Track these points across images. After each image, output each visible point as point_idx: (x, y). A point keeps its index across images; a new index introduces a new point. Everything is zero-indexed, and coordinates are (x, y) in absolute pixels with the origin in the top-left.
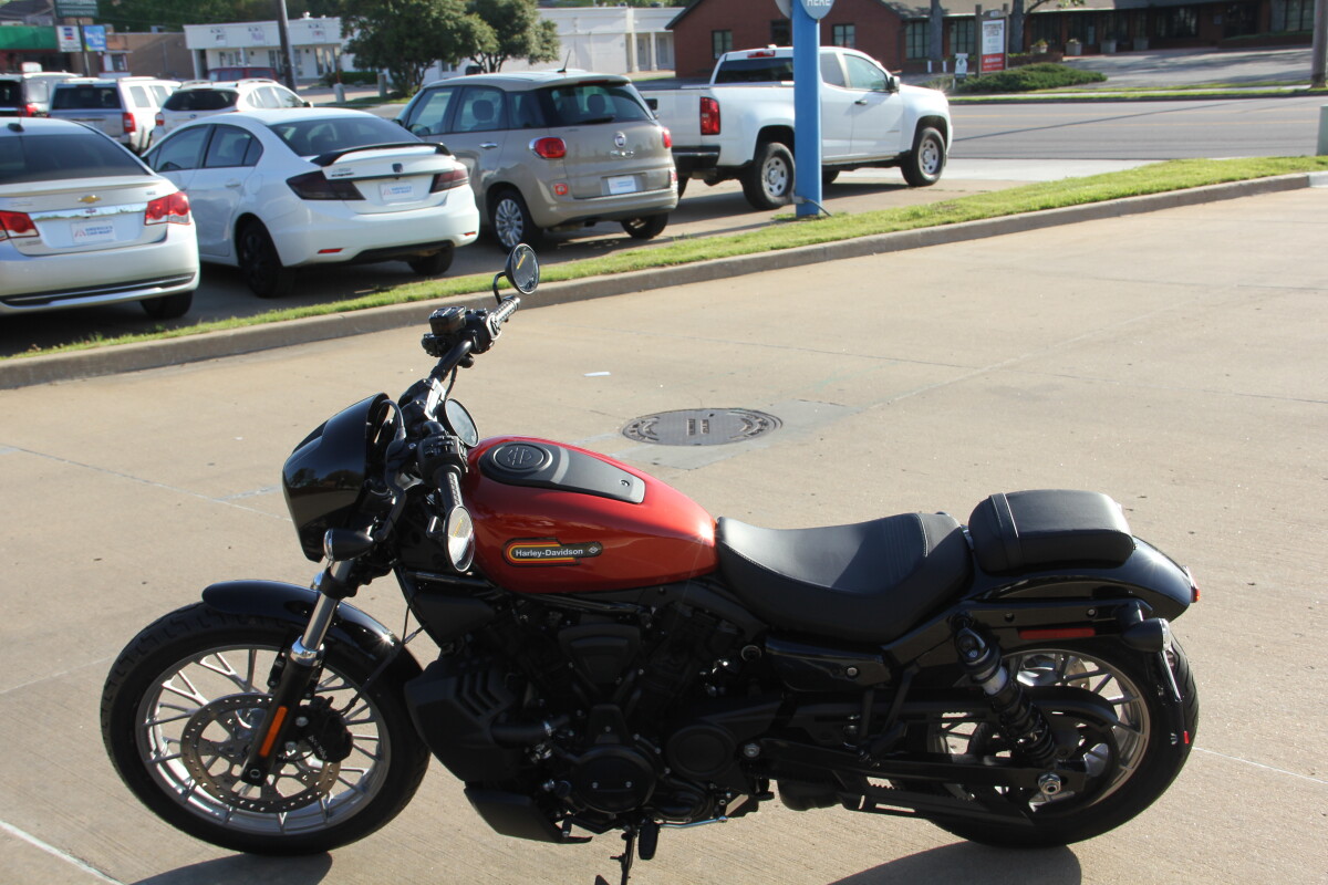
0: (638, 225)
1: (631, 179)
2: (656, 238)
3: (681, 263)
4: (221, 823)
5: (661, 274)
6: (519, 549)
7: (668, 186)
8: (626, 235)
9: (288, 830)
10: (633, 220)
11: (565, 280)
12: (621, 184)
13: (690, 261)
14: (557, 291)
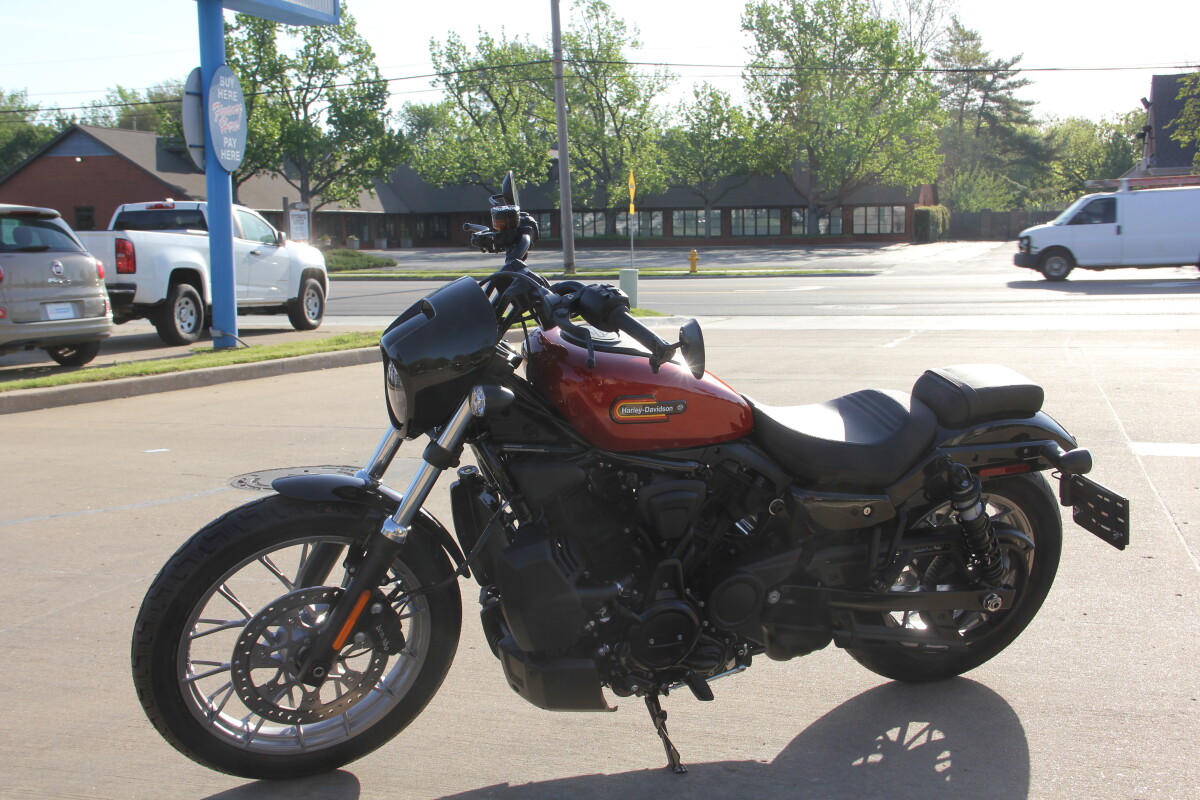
0: (67, 353)
1: (69, 305)
2: (86, 365)
3: (157, 373)
4: (243, 746)
5: (143, 382)
6: (624, 407)
7: (104, 314)
8: (54, 363)
9: (309, 747)
10: (62, 348)
11: (49, 386)
12: (58, 310)
13: (164, 372)
14: (45, 395)
